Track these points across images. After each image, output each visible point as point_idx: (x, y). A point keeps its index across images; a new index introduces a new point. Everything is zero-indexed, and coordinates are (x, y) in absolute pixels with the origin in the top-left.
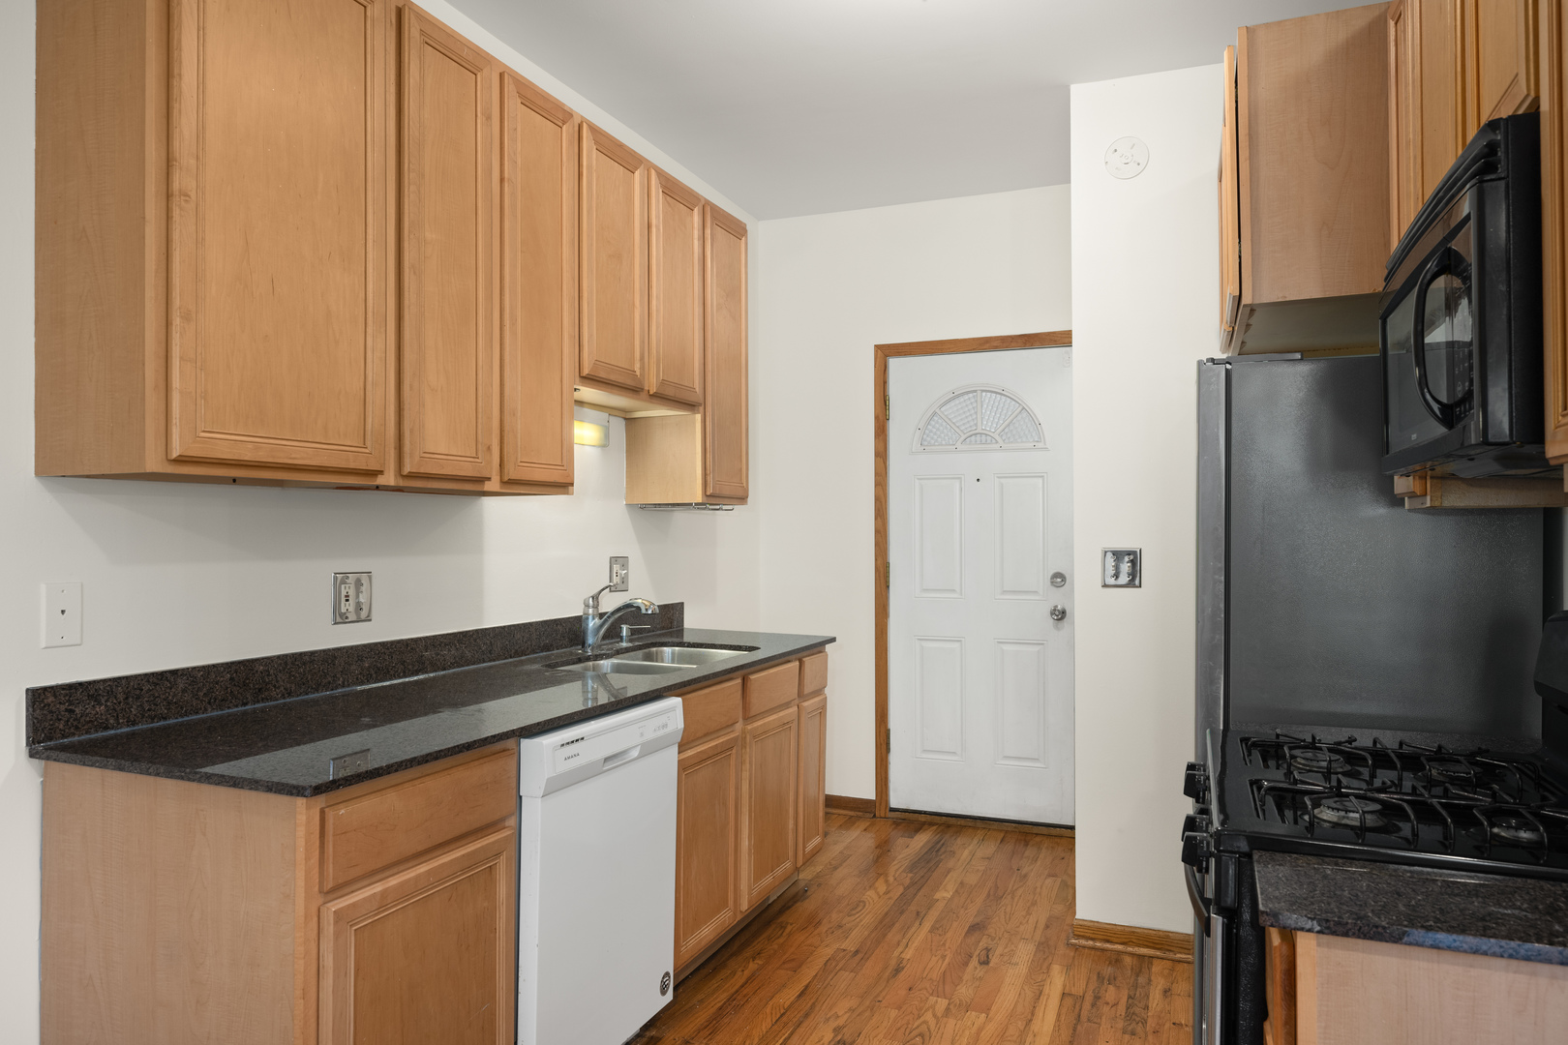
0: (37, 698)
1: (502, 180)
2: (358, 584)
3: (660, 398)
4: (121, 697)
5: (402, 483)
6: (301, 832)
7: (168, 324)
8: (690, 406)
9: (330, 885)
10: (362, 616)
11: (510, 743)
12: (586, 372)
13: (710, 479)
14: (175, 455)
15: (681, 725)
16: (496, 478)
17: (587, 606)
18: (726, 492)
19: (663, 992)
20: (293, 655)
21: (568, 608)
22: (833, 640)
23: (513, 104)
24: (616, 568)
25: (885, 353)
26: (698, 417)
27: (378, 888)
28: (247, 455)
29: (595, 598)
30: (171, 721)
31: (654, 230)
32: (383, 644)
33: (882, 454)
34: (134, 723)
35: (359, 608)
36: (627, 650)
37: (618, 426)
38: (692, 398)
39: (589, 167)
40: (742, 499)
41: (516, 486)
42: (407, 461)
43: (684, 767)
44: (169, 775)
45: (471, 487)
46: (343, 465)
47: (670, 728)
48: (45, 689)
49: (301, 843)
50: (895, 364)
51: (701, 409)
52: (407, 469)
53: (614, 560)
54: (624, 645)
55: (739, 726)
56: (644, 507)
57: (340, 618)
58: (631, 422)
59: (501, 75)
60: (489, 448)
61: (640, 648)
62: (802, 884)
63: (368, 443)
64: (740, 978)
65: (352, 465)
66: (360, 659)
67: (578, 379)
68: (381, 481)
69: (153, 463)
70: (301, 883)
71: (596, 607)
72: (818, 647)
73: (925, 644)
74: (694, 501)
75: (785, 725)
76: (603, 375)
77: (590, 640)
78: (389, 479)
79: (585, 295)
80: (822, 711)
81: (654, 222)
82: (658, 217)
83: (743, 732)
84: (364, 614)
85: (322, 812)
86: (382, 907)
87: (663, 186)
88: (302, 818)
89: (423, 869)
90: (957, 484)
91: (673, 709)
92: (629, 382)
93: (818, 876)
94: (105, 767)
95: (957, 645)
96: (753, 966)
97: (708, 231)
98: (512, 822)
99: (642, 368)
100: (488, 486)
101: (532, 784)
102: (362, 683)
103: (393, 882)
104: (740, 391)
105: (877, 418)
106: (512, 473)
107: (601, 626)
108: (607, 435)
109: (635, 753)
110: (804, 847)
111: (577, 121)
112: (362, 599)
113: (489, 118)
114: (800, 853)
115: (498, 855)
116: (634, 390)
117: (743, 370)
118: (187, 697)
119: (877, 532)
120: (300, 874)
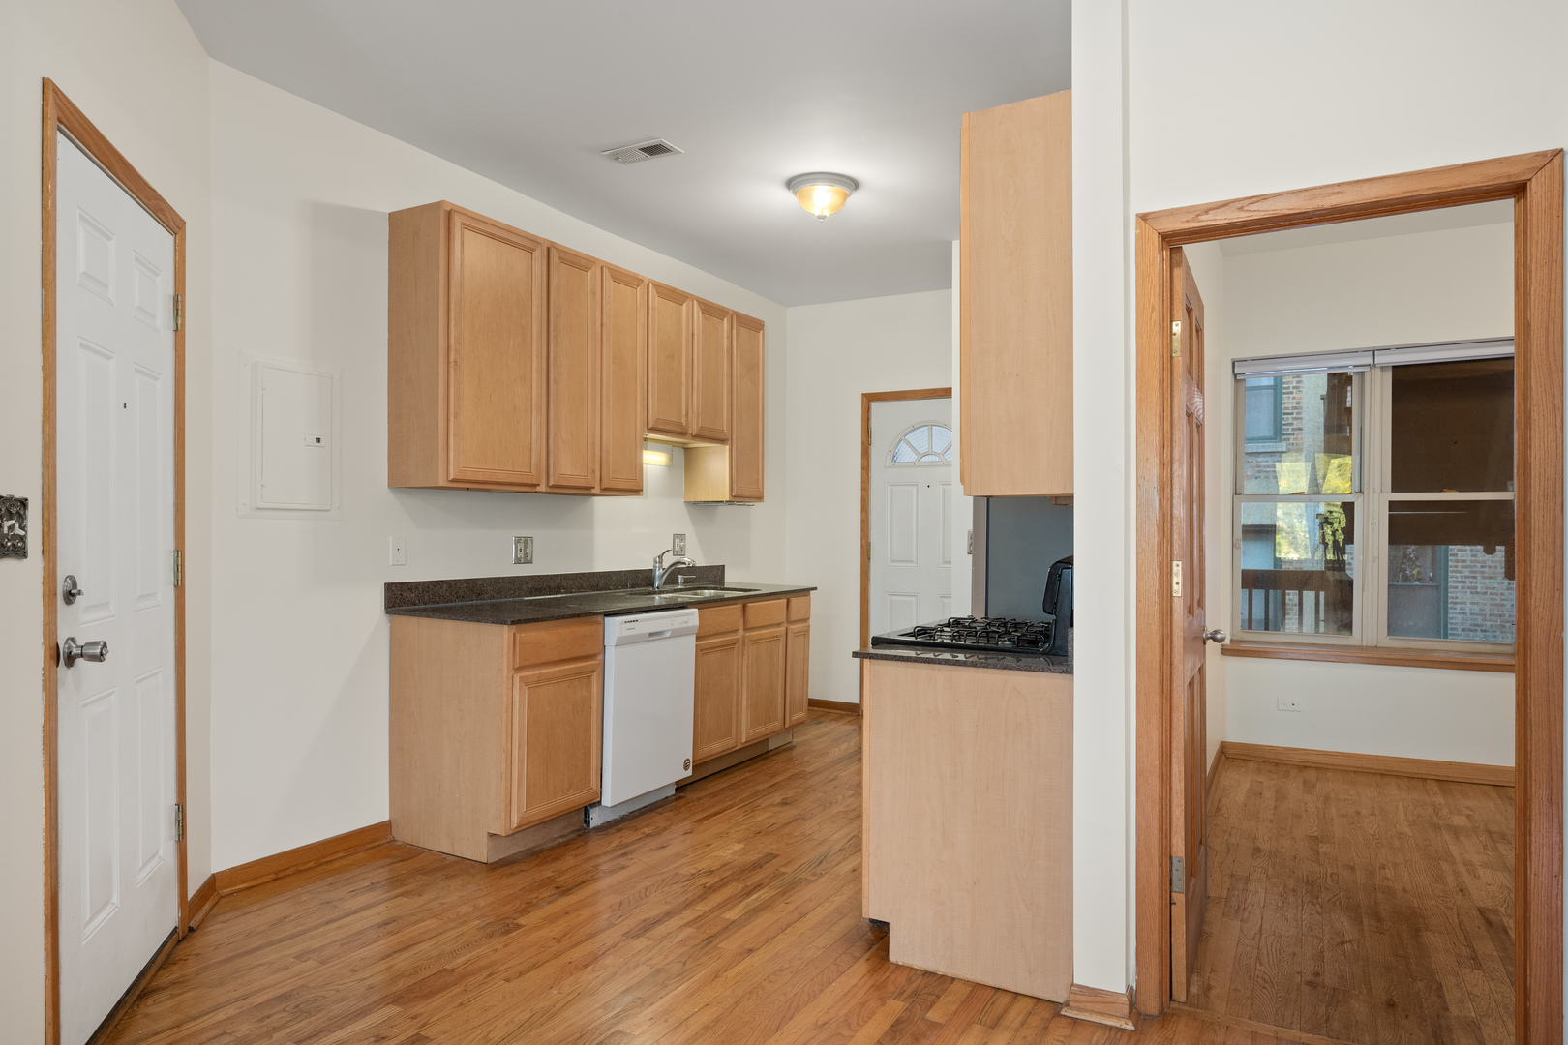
0: (390, 588)
1: (602, 325)
2: (526, 543)
3: (699, 437)
4: (421, 590)
5: (548, 490)
6: (506, 641)
7: (448, 420)
8: (722, 441)
9: (517, 665)
10: (527, 560)
11: (600, 618)
12: (650, 426)
13: (734, 486)
14: (451, 478)
15: (697, 623)
16: (598, 487)
17: (656, 562)
18: (746, 494)
19: (686, 768)
20: (495, 578)
21: (644, 563)
22: (815, 589)
23: (609, 283)
24: (677, 541)
25: (869, 398)
26: (727, 447)
27: (537, 672)
28: (480, 478)
29: (661, 557)
30: (441, 605)
31: (696, 337)
32: (539, 576)
33: (866, 468)
34: (426, 604)
35: (526, 555)
36: (681, 590)
37: (680, 454)
38: (722, 437)
39: (653, 308)
40: (760, 498)
41: (609, 491)
42: (551, 479)
43: (700, 651)
44: (450, 619)
45: (584, 492)
46: (521, 481)
47: (690, 624)
48: (392, 584)
49: (506, 646)
50: (875, 405)
51: (729, 442)
52: (551, 483)
53: (676, 536)
54: (680, 587)
55: (741, 632)
56: (696, 503)
57: (518, 561)
58: (687, 450)
59: (602, 268)
60: (594, 471)
61: (690, 590)
62: (794, 744)
63: (533, 471)
64: (738, 778)
65: (525, 481)
66: (527, 583)
67: (646, 430)
68: (538, 489)
69: (442, 482)
70: (505, 663)
71: (661, 562)
72: (805, 592)
73: (893, 598)
74: (724, 500)
75: (775, 638)
76: (661, 426)
77: (657, 584)
78: (542, 488)
79: (650, 382)
80: (806, 633)
81: (696, 332)
82: (698, 329)
83: (744, 636)
84: (529, 559)
85: (514, 634)
86: (539, 681)
87: (702, 309)
88: (506, 635)
89: (557, 669)
90: (914, 489)
91: (692, 614)
92: (678, 429)
93: (806, 741)
94: (421, 616)
95: (913, 599)
96: (747, 774)
97: (734, 331)
98: (600, 657)
99: (687, 421)
100: (593, 492)
101: (611, 639)
102: (528, 596)
103: (544, 671)
104: (757, 430)
105: (863, 443)
106: (606, 484)
107: (664, 574)
108: (671, 459)
109: (668, 634)
110: (790, 717)
111: (646, 282)
112: (528, 551)
113: (594, 294)
114: (787, 720)
115: (593, 671)
116: (683, 434)
117: (760, 417)
118: (448, 594)
119: (862, 521)
120: (505, 660)
